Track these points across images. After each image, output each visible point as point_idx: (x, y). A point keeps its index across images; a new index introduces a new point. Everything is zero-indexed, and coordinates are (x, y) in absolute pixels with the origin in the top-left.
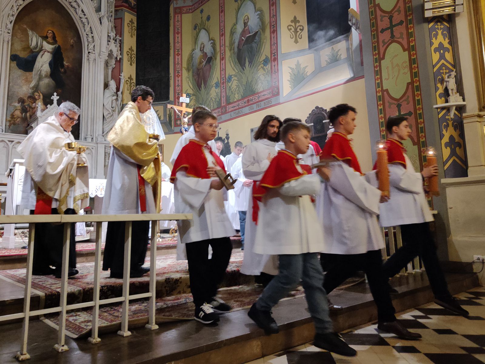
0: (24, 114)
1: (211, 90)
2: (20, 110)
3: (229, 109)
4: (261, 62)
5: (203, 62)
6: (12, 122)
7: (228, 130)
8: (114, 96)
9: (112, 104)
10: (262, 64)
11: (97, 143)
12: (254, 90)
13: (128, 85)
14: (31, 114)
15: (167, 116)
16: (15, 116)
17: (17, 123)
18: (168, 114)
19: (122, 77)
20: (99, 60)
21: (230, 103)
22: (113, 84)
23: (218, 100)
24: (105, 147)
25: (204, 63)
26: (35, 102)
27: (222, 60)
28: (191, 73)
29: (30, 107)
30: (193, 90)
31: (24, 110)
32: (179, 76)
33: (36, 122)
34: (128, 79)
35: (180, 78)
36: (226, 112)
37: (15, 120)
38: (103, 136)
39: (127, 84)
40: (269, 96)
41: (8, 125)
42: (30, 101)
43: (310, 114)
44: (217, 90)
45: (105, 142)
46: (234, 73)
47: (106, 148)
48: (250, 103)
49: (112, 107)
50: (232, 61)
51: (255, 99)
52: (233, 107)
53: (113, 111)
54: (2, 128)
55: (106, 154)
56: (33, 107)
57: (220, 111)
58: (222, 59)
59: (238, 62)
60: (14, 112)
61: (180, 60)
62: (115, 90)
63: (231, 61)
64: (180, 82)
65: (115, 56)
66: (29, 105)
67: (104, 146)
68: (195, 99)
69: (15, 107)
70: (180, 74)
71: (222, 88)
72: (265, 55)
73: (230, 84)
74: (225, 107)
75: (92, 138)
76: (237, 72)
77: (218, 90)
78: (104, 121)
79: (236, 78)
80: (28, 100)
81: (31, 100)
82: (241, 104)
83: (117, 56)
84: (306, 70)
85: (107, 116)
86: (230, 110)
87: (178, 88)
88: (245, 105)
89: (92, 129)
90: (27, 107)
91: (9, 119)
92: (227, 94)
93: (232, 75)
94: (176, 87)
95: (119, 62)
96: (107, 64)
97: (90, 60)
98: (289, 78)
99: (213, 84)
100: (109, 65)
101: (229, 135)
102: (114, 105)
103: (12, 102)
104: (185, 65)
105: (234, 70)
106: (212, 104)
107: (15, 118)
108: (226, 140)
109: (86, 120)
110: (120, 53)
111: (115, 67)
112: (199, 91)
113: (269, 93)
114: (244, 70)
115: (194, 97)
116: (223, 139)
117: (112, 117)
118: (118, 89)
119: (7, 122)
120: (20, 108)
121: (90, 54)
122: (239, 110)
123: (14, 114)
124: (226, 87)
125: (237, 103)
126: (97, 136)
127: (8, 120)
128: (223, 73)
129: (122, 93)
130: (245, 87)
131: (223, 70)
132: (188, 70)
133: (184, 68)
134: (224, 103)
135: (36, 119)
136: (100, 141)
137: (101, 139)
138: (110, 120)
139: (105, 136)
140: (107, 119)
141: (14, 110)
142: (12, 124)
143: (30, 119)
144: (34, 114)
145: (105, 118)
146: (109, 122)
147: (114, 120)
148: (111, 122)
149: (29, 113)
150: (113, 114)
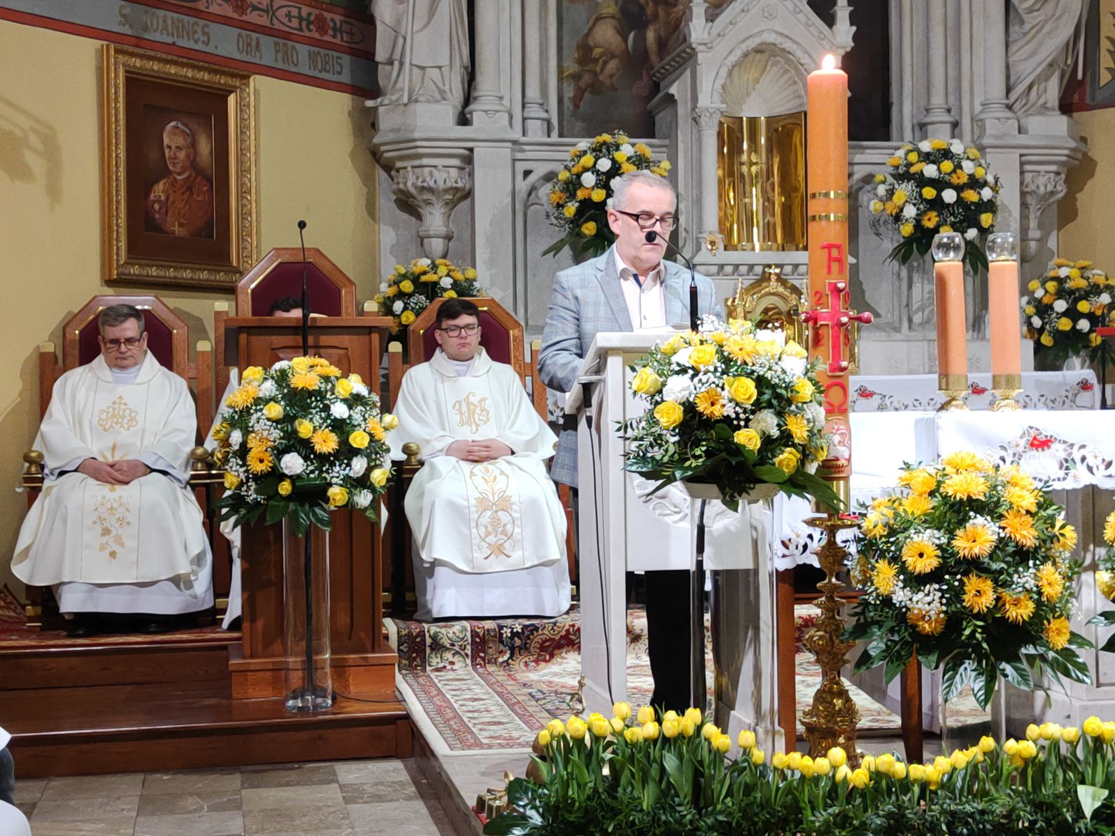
0: (632, 36)
2: (613, 17)
6: (587, 78)
14: (662, 33)
16: (597, 52)
17: (608, 82)
24: (1022, 164)
31: (632, 18)
33: (688, 72)
37: (598, 69)
38: (1009, 107)
41: (571, 94)
45: (1023, 140)
47: (1027, 167)
54: (544, 115)
55: (1029, 199)
60: (591, 30)
67: (1014, 157)
75: (955, 125)
78: (1012, 29)
85: (1023, 1)
89: (951, 72)
91: (572, 67)
107: (596, 60)
109: (919, 37)
117: (1051, 4)
119: (565, 85)
120: (611, 9)
123: (591, 43)
126: (978, 108)
127: (565, 75)
135: (686, 58)
136: (997, 137)
137: (998, 125)
138: (1043, 17)
139: (1016, 107)
140: (1024, 16)
141: (591, 23)
142: (585, 90)
143: (662, 58)
144: (677, 32)
145: (1016, 11)
146: (1037, 33)
147: (1060, 17)
148: (1045, 30)
149: (655, 31)
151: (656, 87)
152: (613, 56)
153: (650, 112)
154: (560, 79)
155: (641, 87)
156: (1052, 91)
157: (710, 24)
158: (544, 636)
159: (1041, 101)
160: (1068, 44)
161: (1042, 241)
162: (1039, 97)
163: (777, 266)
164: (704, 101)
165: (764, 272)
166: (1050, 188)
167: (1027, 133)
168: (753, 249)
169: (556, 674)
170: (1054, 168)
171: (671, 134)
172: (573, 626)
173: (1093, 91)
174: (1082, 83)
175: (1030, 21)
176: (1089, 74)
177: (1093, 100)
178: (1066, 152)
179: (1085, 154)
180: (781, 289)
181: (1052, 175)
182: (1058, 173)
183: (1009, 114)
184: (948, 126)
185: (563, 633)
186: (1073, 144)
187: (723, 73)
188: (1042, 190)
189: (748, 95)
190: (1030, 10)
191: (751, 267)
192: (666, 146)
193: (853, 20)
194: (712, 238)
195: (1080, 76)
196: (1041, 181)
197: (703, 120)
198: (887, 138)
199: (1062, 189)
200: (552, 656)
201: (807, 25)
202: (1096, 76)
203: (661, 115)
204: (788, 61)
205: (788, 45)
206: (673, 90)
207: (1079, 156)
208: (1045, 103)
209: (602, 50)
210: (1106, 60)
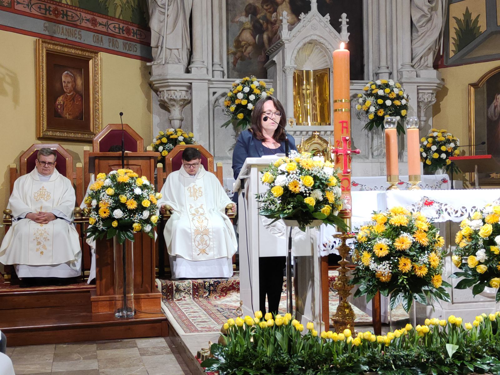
0: (257, 37)
2: (249, 29)
6: (239, 54)
14: (270, 35)
16: (243, 43)
17: (248, 56)
24: (418, 90)
26: (275, 11)
29: (268, 21)
31: (257, 29)
33: (281, 52)
37: (243, 50)
38: (413, 66)
41: (233, 61)
42: (266, 10)
45: (418, 80)
47: (420, 91)
49: (429, 2)
53: (432, 9)
54: (221, 69)
55: (421, 104)
56: (273, 19)
66: (265, 18)
67: (415, 87)
69: (242, 23)
75: (391, 74)
78: (413, 34)
80: (263, 7)
81: (269, 7)
85: (419, 21)
90: (261, 21)
91: (233, 49)
103: (235, 16)
107: (243, 47)
109: (375, 38)
117: (429, 24)
119: (230, 57)
120: (249, 25)
123: (241, 40)
126: (400, 67)
127: (230, 52)
135: (281, 45)
136: (406, 78)
137: (409, 73)
138: (426, 30)
139: (415, 66)
140: (419, 29)
141: (240, 31)
142: (238, 60)
143: (270, 46)
144: (276, 36)
145: (416, 27)
146: (424, 35)
147: (433, 29)
148: (428, 34)
149: (268, 35)
150: (431, 16)
151: (267, 58)
152: (250, 45)
153: (265, 68)
154: (228, 54)
155: (261, 58)
156: (430, 60)
157: (290, 32)
158: (223, 286)
159: (426, 64)
160: (436, 40)
161: (427, 121)
162: (425, 62)
163: (318, 132)
164: (287, 63)
165: (313, 134)
166: (429, 100)
167: (420, 77)
168: (308, 125)
169: (228, 301)
170: (431, 91)
171: (274, 77)
172: (235, 281)
173: (447, 60)
174: (442, 56)
175: (421, 31)
176: (445, 53)
177: (447, 63)
178: (436, 85)
179: (444, 86)
180: (320, 141)
181: (430, 94)
182: (432, 94)
183: (412, 69)
184: (388, 74)
185: (231, 284)
186: (438, 82)
187: (296, 52)
188: (426, 101)
189: (306, 61)
190: (421, 26)
191: (307, 132)
192: (272, 82)
193: (349, 30)
194: (291, 120)
195: (441, 54)
196: (426, 96)
197: (287, 72)
198: (362, 79)
199: (434, 100)
200: (226, 294)
201: (330, 32)
202: (448, 54)
203: (270, 69)
204: (322, 47)
205: (322, 41)
206: (275, 59)
207: (441, 86)
208: (427, 65)
209: (245, 42)
210: (452, 47)
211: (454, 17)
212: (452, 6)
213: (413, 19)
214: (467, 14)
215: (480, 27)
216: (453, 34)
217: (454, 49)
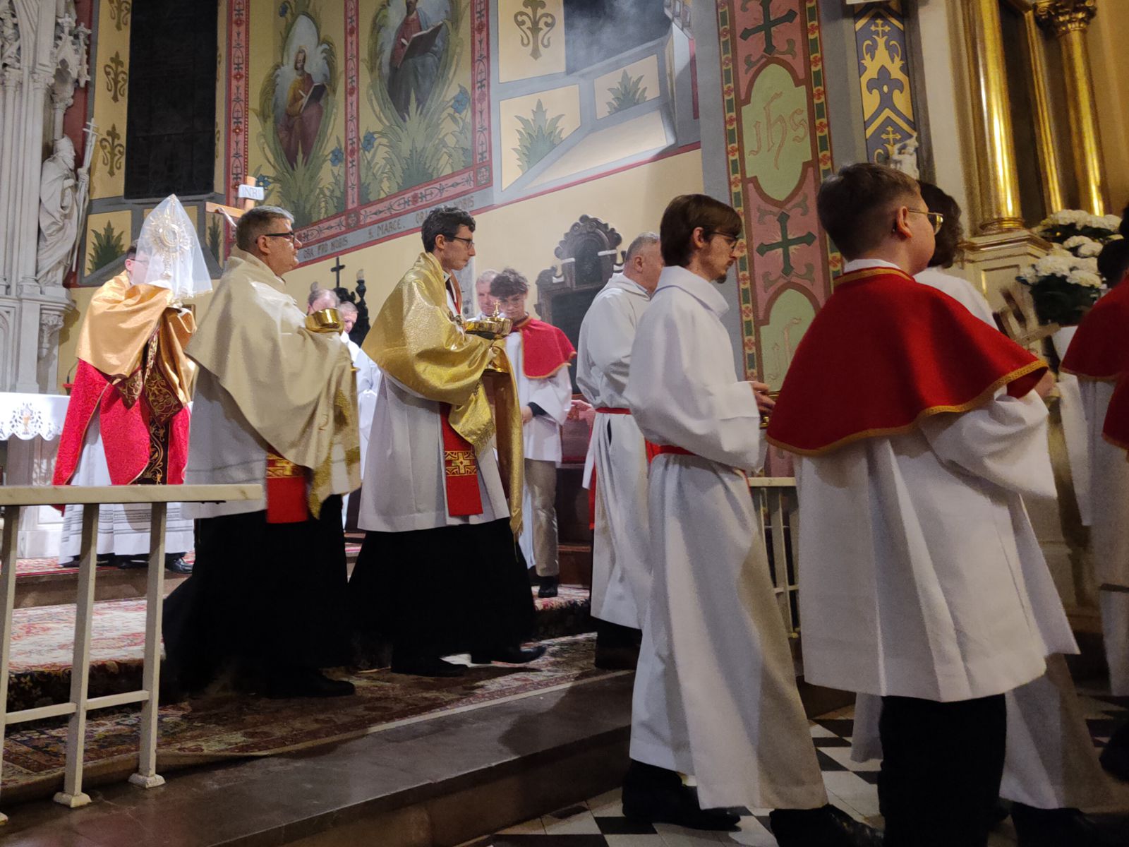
1: (320, 167)
3: (366, 216)
4: (448, 102)
5: (302, 97)
7: (362, 270)
8: (67, 178)
9: (62, 200)
10: (451, 106)
11: (20, 300)
12: (430, 171)
13: (106, 151)
15: (208, 231)
18: (209, 228)
19: (90, 132)
20: (31, 84)
21: (370, 204)
22: (65, 148)
23: (338, 193)
24: (41, 309)
25: (305, 101)
27: (351, 94)
28: (270, 123)
30: (274, 167)
32: (240, 130)
34: (105, 136)
35: (241, 137)
36: (358, 226)
38: (37, 281)
39: (104, 148)
40: (467, 187)
43: (566, 235)
44: (336, 170)
45: (42, 297)
46: (379, 127)
47: (44, 311)
48: (420, 204)
49: (62, 207)
50: (377, 99)
51: (432, 193)
52: (375, 214)
53: (65, 216)
55: (44, 328)
57: (344, 223)
58: (351, 91)
59: (389, 100)
61: (242, 90)
62: (71, 164)
63: (373, 98)
64: (241, 146)
65: (74, 75)
67: (37, 306)
68: (280, 190)
70: (242, 127)
71: (350, 165)
72: (460, 86)
73: (369, 155)
74: (356, 212)
75: (8, 287)
76: (387, 124)
77: (339, 169)
78: (40, 243)
79: (384, 141)
82: (395, 207)
83: (79, 75)
84: (560, 124)
85: (48, 228)
86: (368, 220)
87: (237, 163)
88: (408, 208)
89: (8, 262)
92: (363, 181)
93: (374, 133)
94: (232, 160)
95: (84, 92)
96: (51, 96)
97: (7, 83)
98: (517, 144)
99: (326, 153)
100: (56, 99)
101: (366, 285)
102: (68, 201)
104: (255, 103)
105: (380, 120)
106: (323, 204)
108: (357, 295)
110: (88, 70)
111: (72, 106)
112: (290, 170)
113: (467, 181)
114: (405, 120)
115: (278, 185)
116: (350, 292)
117: (61, 233)
118: (79, 161)
121: (7, 68)
122: (392, 220)
124: (359, 164)
125: (386, 204)
126: (20, 279)
128: (352, 126)
129: (89, 171)
130: (407, 163)
131: (353, 118)
132: (263, 116)
133: (254, 110)
134: (353, 202)
136: (28, 294)
137: (29, 288)
138: (56, 239)
139: (40, 281)
140: (47, 238)
145: (44, 236)
146: (53, 246)
147: (66, 240)
148: (58, 245)
150: (64, 225)
156: (60, 275)
159: (54, 280)
160: (69, 252)
161: (50, 350)
162: (52, 277)
166: (55, 323)
167: (45, 294)
170: (58, 313)
173: (81, 277)
174: (75, 274)
175: (51, 240)
176: (78, 270)
177: (80, 283)
178: (65, 306)
179: (74, 308)
181: (56, 317)
182: (59, 316)
183: (36, 284)
184: (4, 287)
186: (67, 302)
188: (51, 324)
190: (50, 235)
195: (74, 270)
196: (51, 319)
199: (61, 324)
202: (82, 273)
207: (71, 309)
208: (56, 281)
210: (88, 265)
211: (93, 231)
212: (91, 217)
213: (42, 226)
214: (109, 229)
215: (122, 246)
216: (90, 250)
217: (91, 267)
